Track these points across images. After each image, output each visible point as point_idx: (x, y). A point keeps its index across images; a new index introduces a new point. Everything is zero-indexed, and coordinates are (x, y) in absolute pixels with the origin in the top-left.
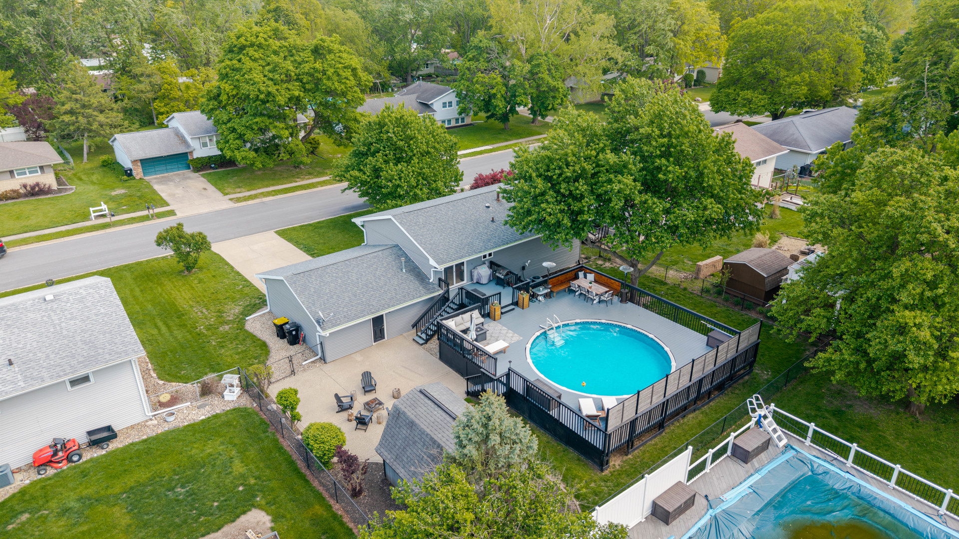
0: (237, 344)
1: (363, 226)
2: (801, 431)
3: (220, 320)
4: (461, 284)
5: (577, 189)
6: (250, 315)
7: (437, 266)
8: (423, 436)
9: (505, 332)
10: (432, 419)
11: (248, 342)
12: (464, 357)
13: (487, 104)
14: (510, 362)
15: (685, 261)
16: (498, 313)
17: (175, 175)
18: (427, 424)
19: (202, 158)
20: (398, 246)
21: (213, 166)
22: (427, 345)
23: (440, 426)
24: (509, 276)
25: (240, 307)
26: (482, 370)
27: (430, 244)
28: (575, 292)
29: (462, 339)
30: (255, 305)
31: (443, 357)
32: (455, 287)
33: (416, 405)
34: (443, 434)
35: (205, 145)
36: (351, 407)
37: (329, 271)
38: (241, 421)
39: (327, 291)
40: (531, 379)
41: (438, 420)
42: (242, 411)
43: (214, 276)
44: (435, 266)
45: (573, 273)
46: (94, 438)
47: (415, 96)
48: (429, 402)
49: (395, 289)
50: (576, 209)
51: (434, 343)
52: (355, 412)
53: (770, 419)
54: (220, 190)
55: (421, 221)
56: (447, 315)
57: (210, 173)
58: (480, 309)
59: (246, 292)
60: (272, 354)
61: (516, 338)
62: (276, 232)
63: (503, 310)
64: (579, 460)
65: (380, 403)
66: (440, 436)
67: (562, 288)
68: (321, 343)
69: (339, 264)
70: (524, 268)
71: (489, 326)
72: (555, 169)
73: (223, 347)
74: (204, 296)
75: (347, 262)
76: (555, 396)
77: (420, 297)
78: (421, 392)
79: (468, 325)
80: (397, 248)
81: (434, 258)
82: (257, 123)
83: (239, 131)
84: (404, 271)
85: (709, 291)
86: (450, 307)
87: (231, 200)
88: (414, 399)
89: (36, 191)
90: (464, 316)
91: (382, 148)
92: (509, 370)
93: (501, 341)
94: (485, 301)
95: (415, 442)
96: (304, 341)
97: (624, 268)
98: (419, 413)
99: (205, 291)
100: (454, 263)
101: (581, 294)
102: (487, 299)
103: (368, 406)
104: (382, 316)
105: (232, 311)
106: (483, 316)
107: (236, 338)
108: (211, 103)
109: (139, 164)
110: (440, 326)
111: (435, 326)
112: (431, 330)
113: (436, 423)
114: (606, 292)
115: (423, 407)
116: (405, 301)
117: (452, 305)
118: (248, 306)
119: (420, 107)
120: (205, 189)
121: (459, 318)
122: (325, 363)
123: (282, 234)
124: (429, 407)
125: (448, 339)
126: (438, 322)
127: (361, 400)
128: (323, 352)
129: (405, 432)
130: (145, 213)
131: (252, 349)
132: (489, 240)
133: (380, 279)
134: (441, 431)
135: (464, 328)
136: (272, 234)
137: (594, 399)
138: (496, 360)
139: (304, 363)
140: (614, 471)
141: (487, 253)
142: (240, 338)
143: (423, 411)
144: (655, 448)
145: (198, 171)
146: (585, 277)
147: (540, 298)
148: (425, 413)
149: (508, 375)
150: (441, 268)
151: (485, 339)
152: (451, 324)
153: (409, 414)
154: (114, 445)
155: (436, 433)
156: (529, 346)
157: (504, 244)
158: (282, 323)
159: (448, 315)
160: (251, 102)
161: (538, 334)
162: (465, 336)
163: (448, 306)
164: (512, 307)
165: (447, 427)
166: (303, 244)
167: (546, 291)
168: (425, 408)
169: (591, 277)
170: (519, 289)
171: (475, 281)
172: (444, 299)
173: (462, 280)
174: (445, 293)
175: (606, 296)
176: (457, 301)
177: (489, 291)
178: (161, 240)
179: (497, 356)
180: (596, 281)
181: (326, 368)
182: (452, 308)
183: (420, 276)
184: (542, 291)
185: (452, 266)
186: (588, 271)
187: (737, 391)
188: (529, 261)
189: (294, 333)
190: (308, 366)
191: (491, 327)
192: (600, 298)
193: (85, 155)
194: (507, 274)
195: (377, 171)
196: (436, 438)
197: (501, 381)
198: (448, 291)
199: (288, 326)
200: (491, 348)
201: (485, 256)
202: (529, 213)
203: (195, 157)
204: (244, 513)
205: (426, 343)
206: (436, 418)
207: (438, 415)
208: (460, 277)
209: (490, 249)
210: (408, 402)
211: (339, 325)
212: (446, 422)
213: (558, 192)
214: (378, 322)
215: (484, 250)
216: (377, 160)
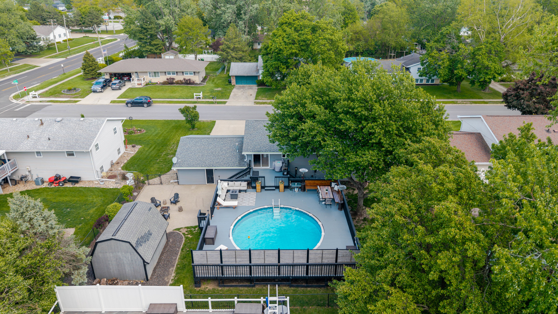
16: (258, 188)
46: (71, 179)
54: (256, 96)
55: (259, 127)
58: (249, 182)
68: (177, 174)
87: (255, 102)
89: (188, 82)
90: (236, 182)
104: (212, 170)
106: (248, 187)
109: (234, 78)
120: (251, 95)
122: (179, 184)
130: (212, 100)
139: (171, 181)
156: (251, 211)
164: (274, 188)
173: (268, 166)
178: (182, 111)
181: (177, 186)
190: (172, 183)
193: (226, 71)
198: (250, 169)
204: (70, 227)
214: (211, 173)
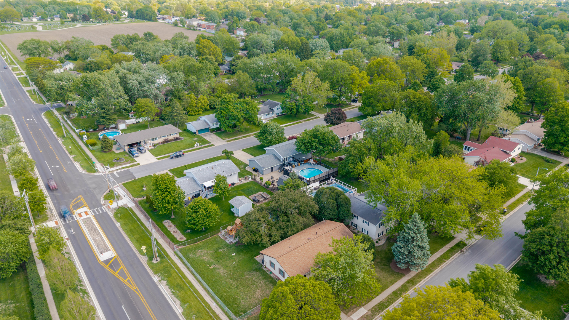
0: (246, 172)
1: (265, 150)
2: (337, 181)
6: (246, 167)
9: (296, 170)
11: (248, 172)
12: (289, 174)
17: (208, 134)
19: (213, 128)
20: (274, 154)
21: (216, 130)
27: (281, 153)
28: (309, 163)
31: (285, 174)
32: (286, 162)
35: (214, 125)
37: (263, 159)
38: (253, 183)
39: (263, 162)
42: (252, 181)
44: (282, 158)
45: (309, 159)
46: (232, 184)
47: (268, 106)
49: (275, 162)
51: (283, 171)
53: (334, 180)
54: (221, 138)
57: (215, 133)
60: (254, 174)
61: (298, 170)
63: (295, 166)
65: (275, 180)
67: (307, 162)
68: (262, 172)
70: (299, 158)
77: (280, 164)
78: (281, 178)
79: (289, 168)
84: (276, 159)
87: (226, 141)
89: (177, 139)
94: (292, 164)
96: (259, 172)
97: (318, 158)
100: (286, 157)
106: (291, 167)
109: (197, 131)
110: (284, 169)
112: (282, 169)
114: (315, 163)
116: (277, 164)
118: (244, 165)
119: (270, 110)
120: (217, 138)
122: (264, 175)
123: (243, 150)
125: (285, 171)
127: (271, 180)
132: (292, 153)
133: (272, 160)
136: (241, 151)
139: (260, 175)
145: (212, 132)
146: (311, 160)
150: (283, 158)
152: (286, 168)
154: (235, 185)
157: (295, 154)
158: (253, 169)
162: (288, 170)
166: (250, 153)
170: (298, 162)
171: (290, 161)
172: (284, 164)
176: (286, 164)
177: (292, 163)
180: (313, 161)
182: (286, 166)
183: (279, 160)
184: (302, 163)
189: (256, 170)
191: (293, 169)
192: (313, 164)
194: (296, 159)
200: (293, 172)
201: (291, 156)
202: (299, 148)
203: (211, 129)
205: (281, 171)
208: (287, 160)
209: (293, 155)
214: (272, 168)
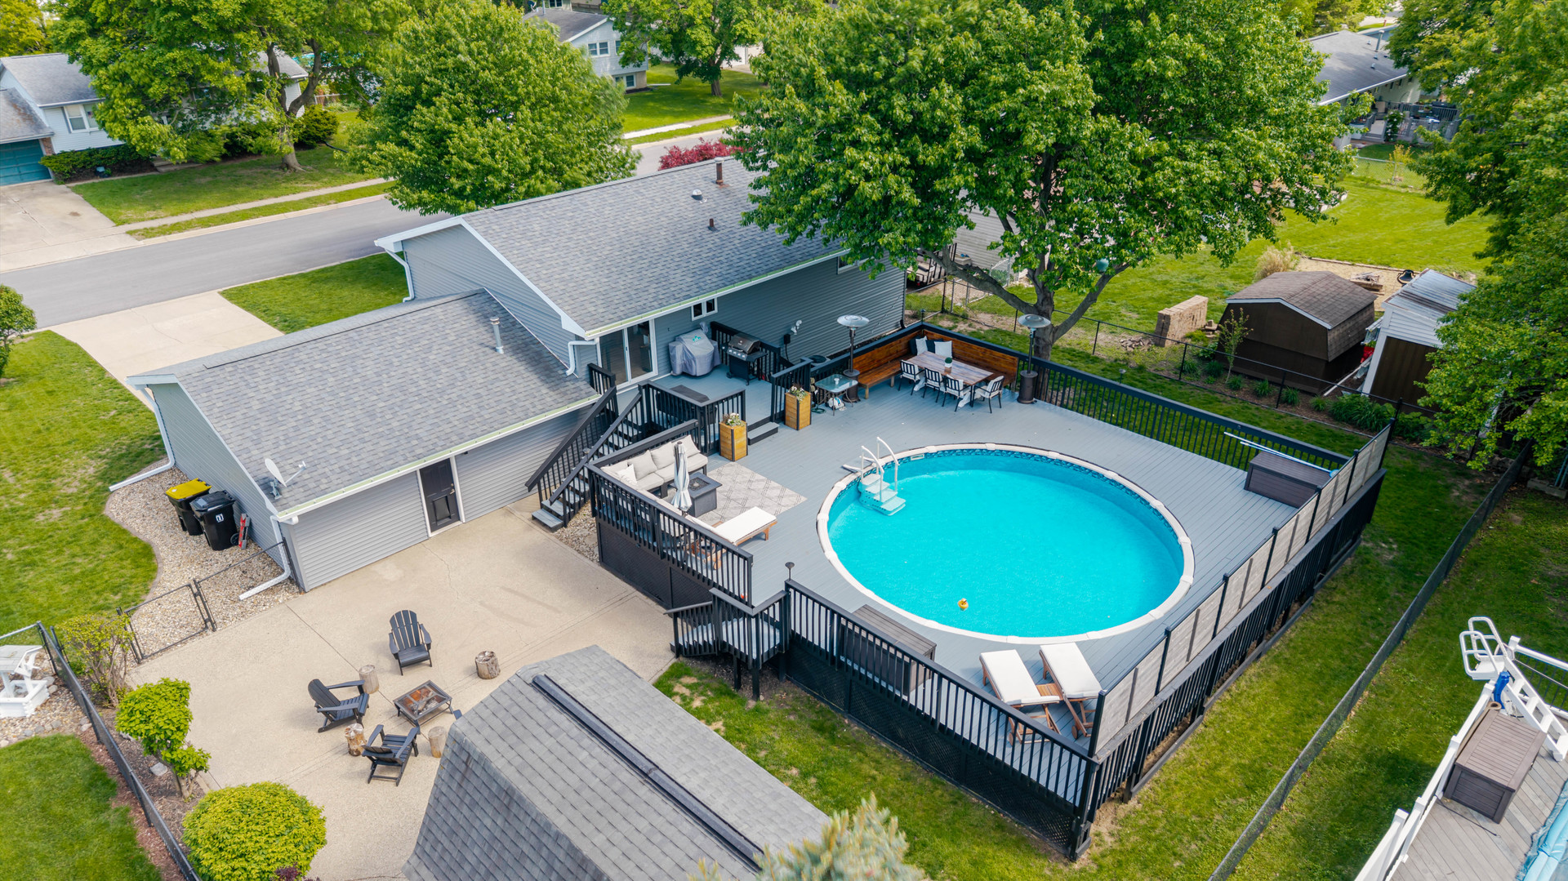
0: (74, 556)
1: (401, 254)
3: (43, 496)
4: (643, 378)
5: (936, 105)
6: (124, 478)
7: (580, 332)
8: (545, 839)
9: (761, 486)
10: (573, 780)
11: (106, 546)
12: (663, 556)
13: (678, 42)
14: (789, 565)
15: (1123, 311)
16: (740, 441)
17: (12, 189)
18: (556, 798)
19: (74, 152)
20: (484, 292)
21: (101, 169)
22: (568, 531)
23: (599, 805)
24: (759, 354)
25: (100, 462)
26: (714, 591)
27: (562, 280)
28: (912, 383)
29: (657, 512)
30: (138, 455)
31: (609, 558)
32: (628, 387)
33: (520, 731)
34: (610, 832)
35: (77, 124)
36: (357, 716)
37: (304, 357)
38: (33, 781)
39: (297, 406)
40: (850, 608)
41: (594, 782)
42: (42, 749)
43: (50, 393)
44: (575, 333)
45: (904, 340)
48: (563, 719)
49: (478, 396)
50: (931, 160)
51: (585, 524)
52: (366, 730)
53: (1522, 682)
54: (108, 215)
55: (536, 227)
56: (613, 453)
57: (93, 184)
58: (695, 432)
59: (123, 424)
60: (161, 576)
61: (791, 499)
62: (222, 293)
63: (753, 434)
64: (1000, 827)
65: (442, 697)
66: (599, 839)
67: (883, 376)
68: (284, 542)
69: (332, 340)
70: (787, 339)
71: (720, 474)
72: (877, 54)
73: (33, 564)
74: (14, 440)
75: (352, 334)
76: (919, 652)
77: (543, 411)
78: (536, 685)
79: (668, 473)
80: (482, 298)
81: (572, 313)
82: (174, 61)
83: (134, 78)
84: (500, 349)
85: (1194, 371)
86: (620, 434)
87: (130, 233)
88: (515, 710)
90: (656, 452)
91: (445, 86)
92: (788, 586)
93: (756, 509)
94: (708, 414)
95: (520, 858)
96: (251, 536)
98: (531, 758)
99: (21, 427)
100: (623, 325)
101: (926, 389)
102: (712, 408)
103: (405, 708)
104: (447, 462)
105: (80, 473)
106: (704, 450)
107: (75, 538)
108: (72, 23)
110: (596, 481)
111: (586, 481)
112: (577, 492)
113: (586, 793)
114: (986, 381)
115: (544, 737)
116: (504, 425)
117: (624, 429)
118: (122, 456)
120: (75, 214)
121: (643, 460)
122: (302, 590)
123: (237, 295)
124: (563, 738)
125: (620, 514)
126: (590, 472)
127: (392, 686)
128: (291, 564)
129: (488, 822)
131: (111, 565)
132: (707, 271)
133: (438, 373)
134: (602, 823)
135: (657, 481)
136: (214, 298)
137: (1019, 648)
138: (748, 560)
139: (242, 597)
140: (1103, 856)
141: (703, 300)
142: (85, 540)
143: (542, 751)
144: (1193, 773)
145: (66, 181)
146: (931, 348)
147: (835, 402)
148: (550, 759)
149: (785, 602)
150: (593, 336)
151: (715, 507)
152: (625, 473)
153: (498, 763)
155: (589, 829)
156: (823, 517)
157: (742, 279)
158: (189, 495)
159: (617, 453)
160: (157, 12)
161: (842, 485)
162: (663, 503)
163: (616, 431)
164: (772, 425)
165: (621, 806)
166: (280, 314)
167: (846, 386)
168: (550, 742)
169: (944, 348)
170: (786, 382)
171: (678, 371)
172: (605, 416)
173: (648, 369)
174: (606, 400)
175: (989, 387)
176: (636, 417)
177: (714, 389)
179: (748, 549)
180: (956, 356)
181: (304, 604)
182: (626, 437)
184: (840, 385)
185: (620, 333)
186: (936, 335)
187: (1338, 598)
188: (799, 323)
189: (220, 518)
190: (254, 602)
191: (723, 472)
192: (973, 394)
194: (754, 350)
195: (438, 138)
196: (586, 850)
197: (766, 618)
198: (613, 396)
199: (201, 502)
200: (732, 530)
201: (698, 308)
202: (809, 178)
203: (57, 151)
205: (565, 525)
206: (587, 776)
207: (592, 764)
208: (642, 363)
209: (711, 290)
210: (495, 723)
211: (324, 492)
212: (617, 786)
213: (886, 120)
214: (439, 479)
215: (697, 294)
216: (439, 114)
